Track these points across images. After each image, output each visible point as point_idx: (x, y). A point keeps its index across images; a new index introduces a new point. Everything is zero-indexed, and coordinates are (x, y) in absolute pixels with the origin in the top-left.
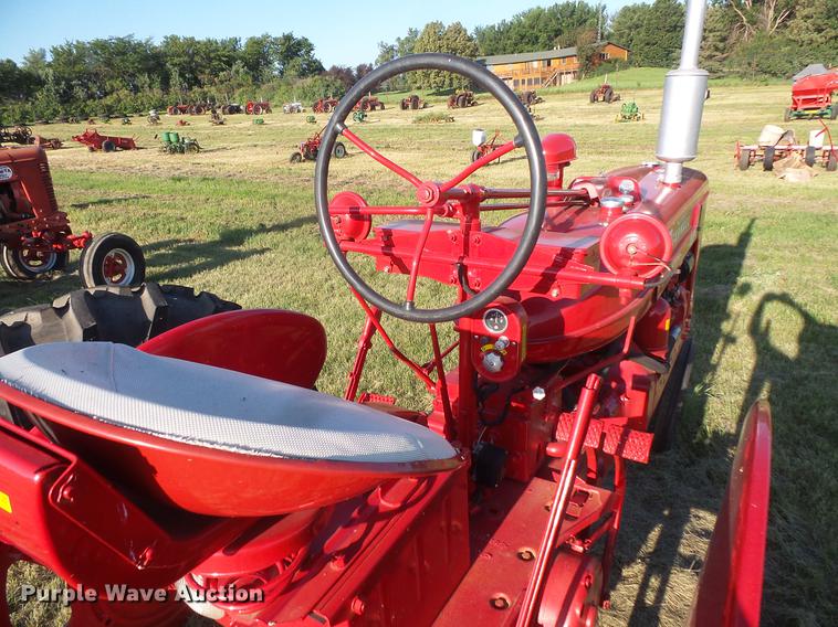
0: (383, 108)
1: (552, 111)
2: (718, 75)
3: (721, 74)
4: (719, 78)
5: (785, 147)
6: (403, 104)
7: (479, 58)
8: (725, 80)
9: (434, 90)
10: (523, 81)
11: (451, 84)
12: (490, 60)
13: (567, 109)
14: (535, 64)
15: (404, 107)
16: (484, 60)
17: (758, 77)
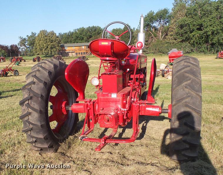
0: (25, 61)
1: (93, 63)
2: (146, 53)
3: (147, 52)
4: (147, 54)
5: (167, 70)
6: (34, 59)
7: (61, 44)
8: (149, 54)
9: (44, 55)
10: (79, 53)
11: (51, 53)
12: (65, 45)
13: (98, 62)
14: (83, 47)
15: (34, 61)
16: (64, 45)
17: (159, 54)
